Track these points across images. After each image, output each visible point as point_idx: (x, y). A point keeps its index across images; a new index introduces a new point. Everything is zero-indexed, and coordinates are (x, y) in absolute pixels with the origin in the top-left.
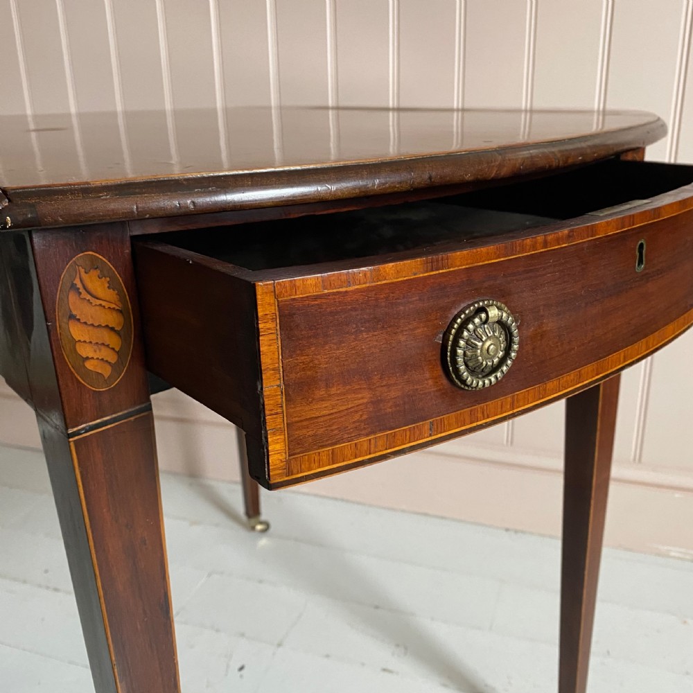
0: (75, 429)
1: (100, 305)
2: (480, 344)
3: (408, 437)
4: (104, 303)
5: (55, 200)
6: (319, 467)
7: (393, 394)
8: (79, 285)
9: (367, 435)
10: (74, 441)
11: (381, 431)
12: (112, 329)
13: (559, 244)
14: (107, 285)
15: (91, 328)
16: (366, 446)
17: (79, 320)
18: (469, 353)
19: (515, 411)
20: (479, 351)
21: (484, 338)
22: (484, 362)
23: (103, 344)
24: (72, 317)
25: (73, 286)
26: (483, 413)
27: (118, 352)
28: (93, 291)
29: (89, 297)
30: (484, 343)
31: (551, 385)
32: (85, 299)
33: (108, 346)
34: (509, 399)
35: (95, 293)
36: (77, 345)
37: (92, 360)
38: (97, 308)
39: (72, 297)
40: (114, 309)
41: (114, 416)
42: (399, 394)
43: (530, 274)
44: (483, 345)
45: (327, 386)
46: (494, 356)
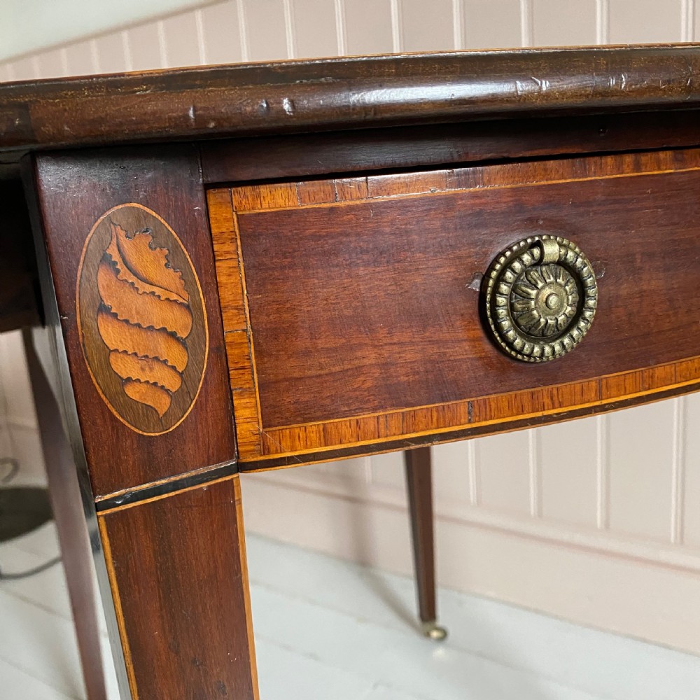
0: (108, 497)
1: (153, 293)
2: (533, 293)
3: (435, 419)
4: (158, 291)
5: (61, 97)
6: (306, 447)
7: (409, 356)
8: (116, 257)
9: (375, 410)
10: (105, 516)
11: (393, 406)
12: (173, 335)
13: (659, 169)
14: (164, 262)
15: (135, 330)
16: (371, 426)
17: (115, 315)
18: (518, 306)
19: (604, 402)
20: (533, 303)
21: (540, 285)
22: (542, 320)
23: (156, 359)
24: (103, 309)
25: (106, 259)
26: (552, 399)
27: (181, 374)
28: (140, 269)
29: (132, 279)
30: (539, 290)
31: (660, 371)
32: (126, 281)
33: (165, 362)
34: (594, 384)
35: (143, 274)
36: (112, 358)
37: (137, 384)
38: (147, 298)
39: (103, 278)
40: (175, 301)
41: (173, 479)
42: (419, 356)
43: (617, 206)
44: (537, 295)
45: (313, 337)
46: (557, 312)
